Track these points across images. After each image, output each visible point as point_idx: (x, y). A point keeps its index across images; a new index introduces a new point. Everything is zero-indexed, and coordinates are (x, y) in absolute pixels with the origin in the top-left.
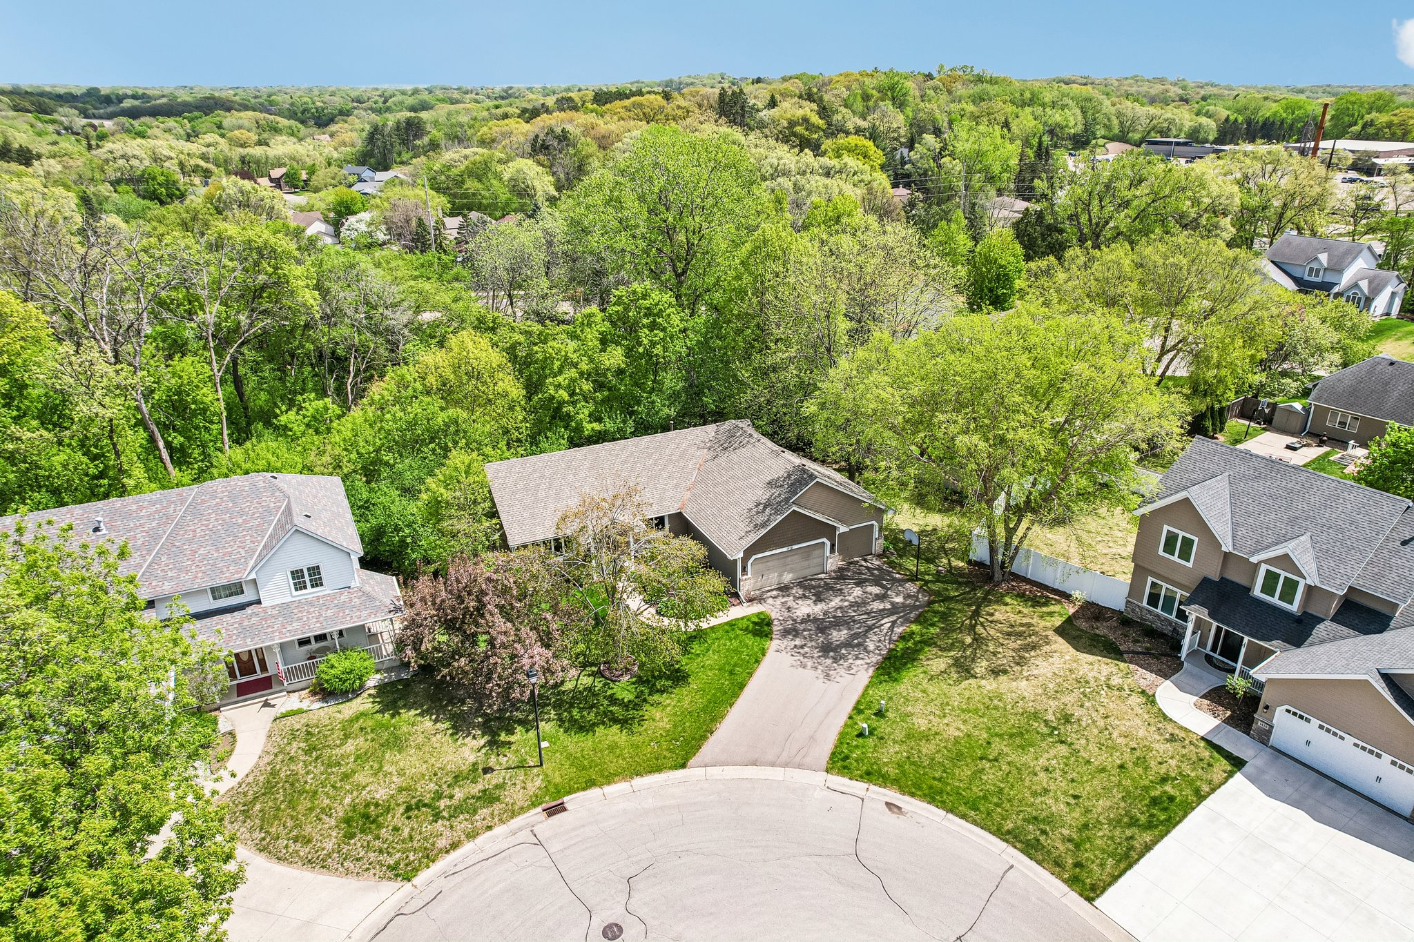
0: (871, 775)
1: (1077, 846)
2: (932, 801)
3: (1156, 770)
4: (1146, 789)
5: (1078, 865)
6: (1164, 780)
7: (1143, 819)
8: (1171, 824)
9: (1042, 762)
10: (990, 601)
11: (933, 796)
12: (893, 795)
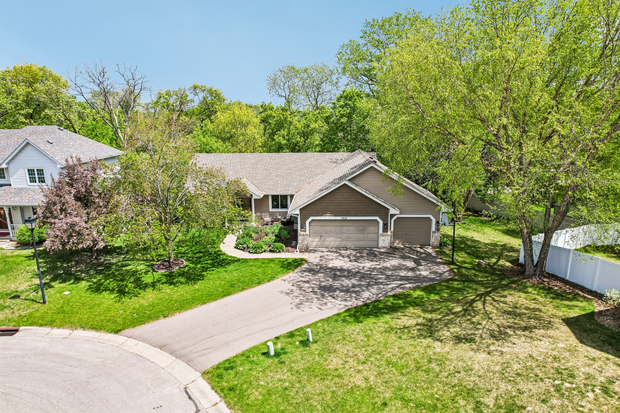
10: (511, 288)
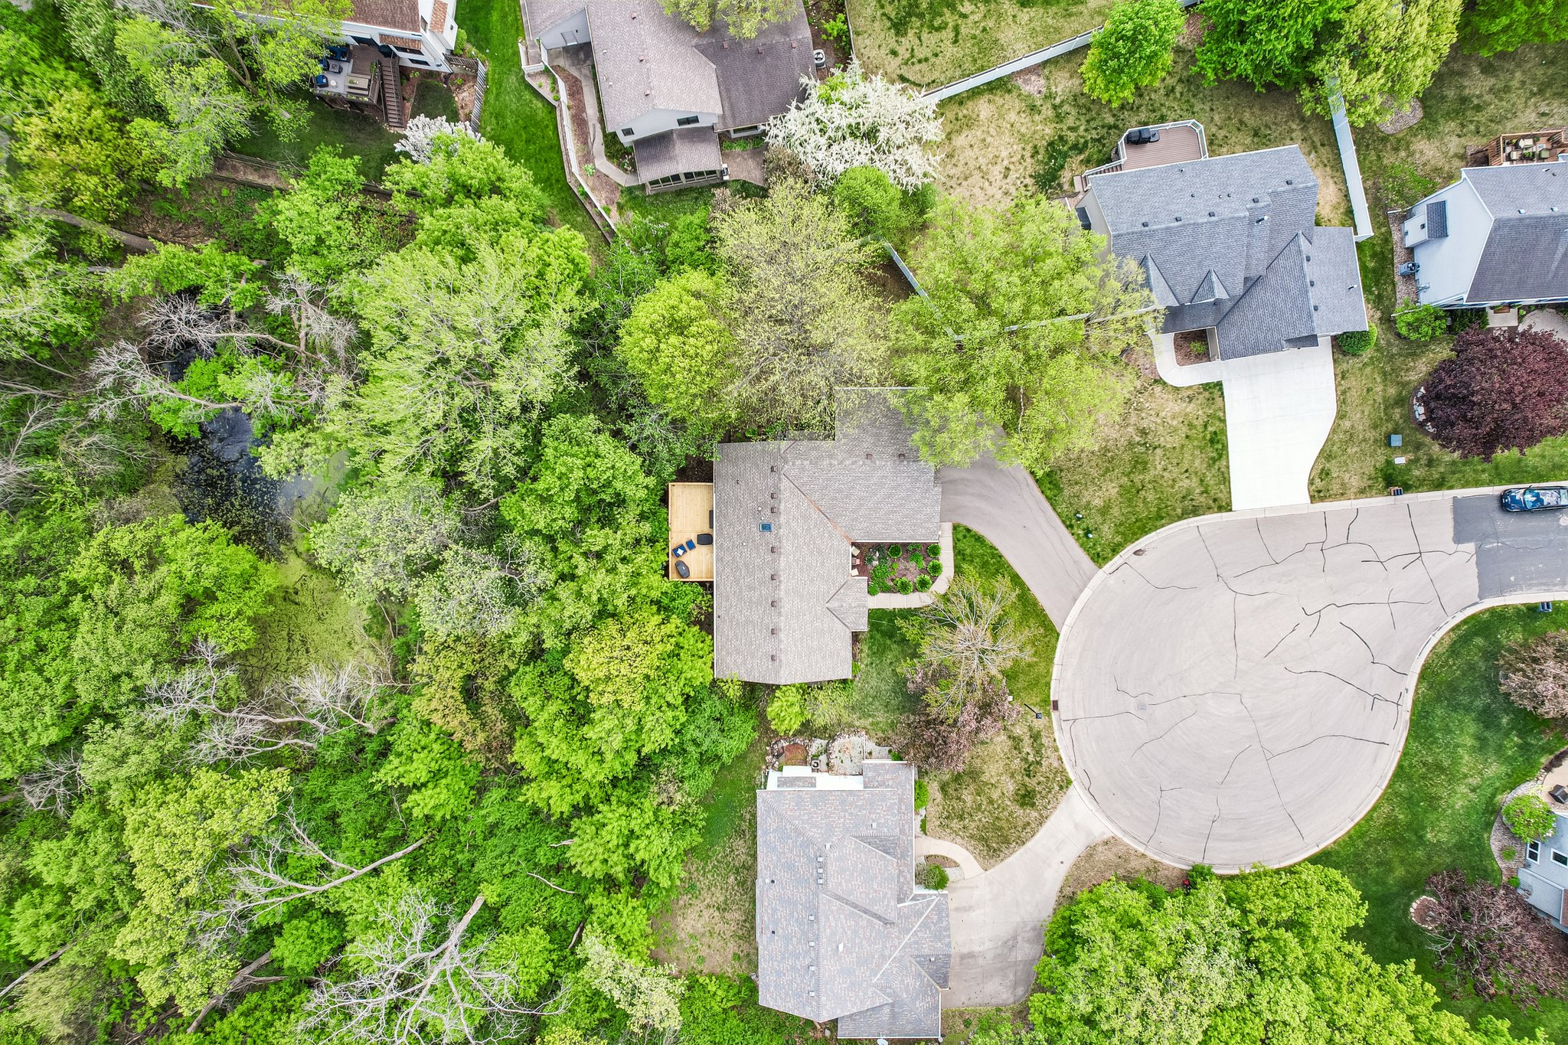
0: (1115, 550)
1: (1206, 492)
2: (1147, 533)
3: (1199, 423)
4: (1204, 438)
5: (1215, 500)
6: (1205, 426)
7: (1214, 455)
8: (1225, 447)
9: (1159, 467)
11: (1144, 530)
12: (1131, 548)
